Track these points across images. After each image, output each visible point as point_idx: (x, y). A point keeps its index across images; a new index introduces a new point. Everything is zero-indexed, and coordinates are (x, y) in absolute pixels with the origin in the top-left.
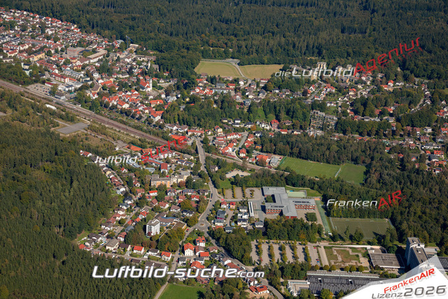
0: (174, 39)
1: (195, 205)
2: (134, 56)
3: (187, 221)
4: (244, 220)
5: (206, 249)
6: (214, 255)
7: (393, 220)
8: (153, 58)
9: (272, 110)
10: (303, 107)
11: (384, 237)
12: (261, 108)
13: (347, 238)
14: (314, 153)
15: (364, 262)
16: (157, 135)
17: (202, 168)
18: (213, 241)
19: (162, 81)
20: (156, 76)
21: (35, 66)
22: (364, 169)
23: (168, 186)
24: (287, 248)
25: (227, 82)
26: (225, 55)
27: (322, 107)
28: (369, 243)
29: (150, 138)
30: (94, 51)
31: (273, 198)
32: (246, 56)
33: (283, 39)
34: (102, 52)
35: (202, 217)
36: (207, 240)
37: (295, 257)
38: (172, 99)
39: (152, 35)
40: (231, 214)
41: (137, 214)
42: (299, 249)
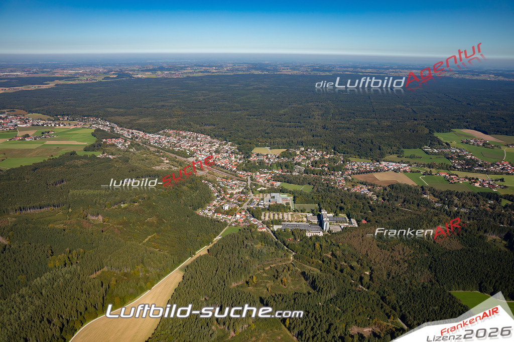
0: (246, 140)
1: (243, 199)
2: (230, 147)
3: (239, 205)
4: (261, 205)
5: (245, 215)
6: (247, 217)
7: (319, 205)
8: (236, 147)
9: (280, 165)
10: (291, 164)
11: (313, 210)
12: (275, 165)
13: (300, 211)
14: (294, 181)
15: (305, 219)
16: (233, 175)
17: (249, 187)
18: (248, 212)
19: (238, 155)
20: (237, 154)
21: (191, 151)
22: (313, 187)
23: (234, 193)
24: (276, 215)
25: (263, 155)
26: (265, 146)
27: (299, 164)
28: (308, 213)
29: (230, 176)
30: (215, 145)
31: (274, 197)
32: (273, 146)
33: (288, 139)
34: (218, 145)
35: (246, 204)
36: (246, 212)
37: (278, 218)
38: (241, 162)
39: (237, 139)
40: (257, 203)
41: (221, 203)
42: (281, 215)
